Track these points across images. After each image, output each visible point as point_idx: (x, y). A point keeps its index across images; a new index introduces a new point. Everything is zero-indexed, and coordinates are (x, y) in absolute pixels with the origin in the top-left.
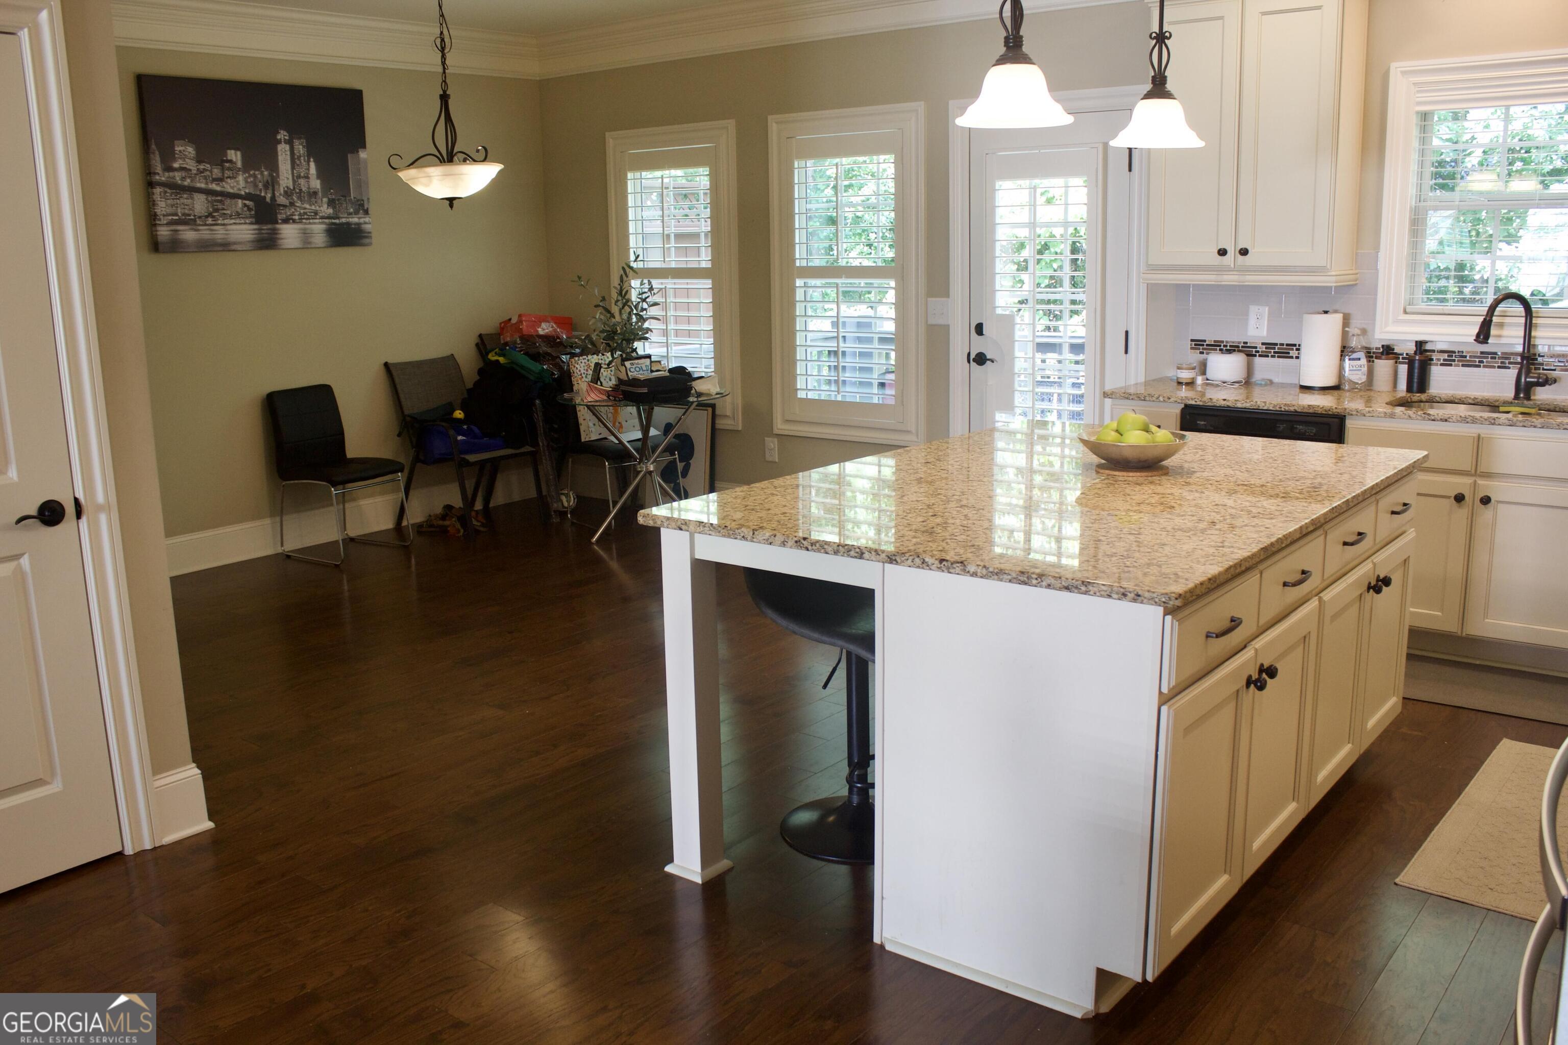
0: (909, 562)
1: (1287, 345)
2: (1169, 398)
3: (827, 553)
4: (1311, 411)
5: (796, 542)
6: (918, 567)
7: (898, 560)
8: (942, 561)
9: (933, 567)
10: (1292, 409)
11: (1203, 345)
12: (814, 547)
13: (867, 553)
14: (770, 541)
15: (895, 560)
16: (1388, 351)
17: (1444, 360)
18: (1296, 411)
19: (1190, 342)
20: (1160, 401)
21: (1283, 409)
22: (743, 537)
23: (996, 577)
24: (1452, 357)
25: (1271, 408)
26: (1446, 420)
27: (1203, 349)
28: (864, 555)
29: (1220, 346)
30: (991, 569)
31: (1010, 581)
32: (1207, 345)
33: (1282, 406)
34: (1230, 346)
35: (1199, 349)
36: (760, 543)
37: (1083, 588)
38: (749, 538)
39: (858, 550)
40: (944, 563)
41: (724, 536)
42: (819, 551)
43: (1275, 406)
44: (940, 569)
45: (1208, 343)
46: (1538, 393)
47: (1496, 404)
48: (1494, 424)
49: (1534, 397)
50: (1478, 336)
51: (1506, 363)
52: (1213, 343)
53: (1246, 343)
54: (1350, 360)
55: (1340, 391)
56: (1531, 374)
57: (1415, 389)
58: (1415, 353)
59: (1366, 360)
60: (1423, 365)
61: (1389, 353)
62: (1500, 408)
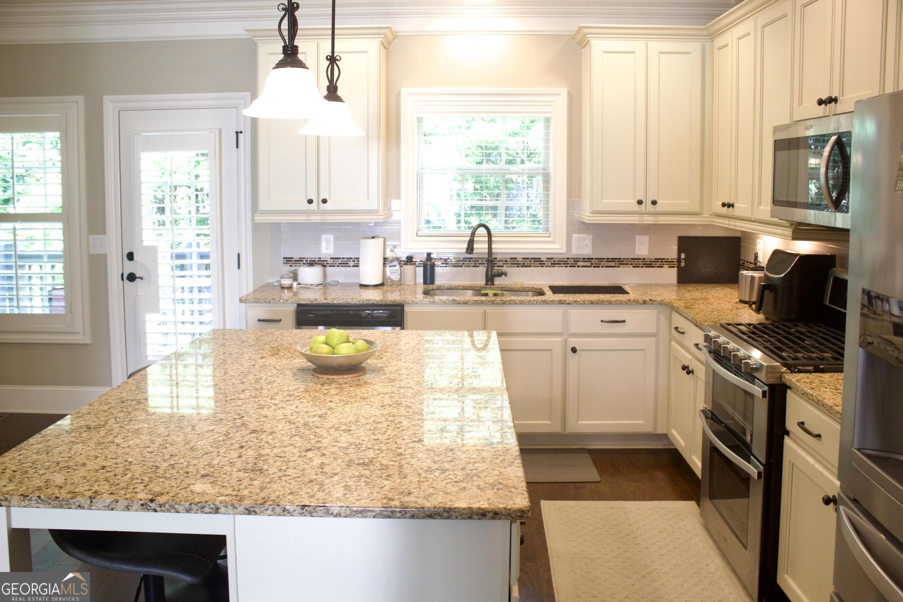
0: (269, 512)
1: (349, 258)
2: (287, 301)
3: (177, 512)
5: (142, 505)
6: (280, 515)
7: (257, 510)
8: (303, 507)
9: (294, 513)
11: (292, 261)
12: (163, 508)
13: (223, 508)
14: (111, 507)
15: (254, 511)
19: (282, 260)
20: (281, 303)
22: (79, 506)
23: (360, 515)
24: (446, 262)
25: (357, 303)
26: (466, 303)
27: (292, 263)
28: (219, 510)
29: (303, 261)
30: (355, 509)
31: (374, 517)
32: (295, 261)
34: (310, 261)
35: (289, 263)
36: (100, 510)
37: (445, 514)
38: (86, 506)
39: (212, 506)
40: (306, 508)
41: (56, 507)
42: (169, 511)
43: (359, 301)
44: (302, 514)
45: (294, 259)
46: (498, 281)
47: (476, 288)
48: (493, 304)
49: (495, 283)
50: (467, 249)
51: (479, 264)
52: (298, 259)
53: (320, 258)
54: (390, 266)
55: (384, 287)
56: (492, 270)
57: (428, 282)
58: (429, 260)
59: (399, 266)
60: (430, 267)
61: (411, 261)
62: (481, 291)
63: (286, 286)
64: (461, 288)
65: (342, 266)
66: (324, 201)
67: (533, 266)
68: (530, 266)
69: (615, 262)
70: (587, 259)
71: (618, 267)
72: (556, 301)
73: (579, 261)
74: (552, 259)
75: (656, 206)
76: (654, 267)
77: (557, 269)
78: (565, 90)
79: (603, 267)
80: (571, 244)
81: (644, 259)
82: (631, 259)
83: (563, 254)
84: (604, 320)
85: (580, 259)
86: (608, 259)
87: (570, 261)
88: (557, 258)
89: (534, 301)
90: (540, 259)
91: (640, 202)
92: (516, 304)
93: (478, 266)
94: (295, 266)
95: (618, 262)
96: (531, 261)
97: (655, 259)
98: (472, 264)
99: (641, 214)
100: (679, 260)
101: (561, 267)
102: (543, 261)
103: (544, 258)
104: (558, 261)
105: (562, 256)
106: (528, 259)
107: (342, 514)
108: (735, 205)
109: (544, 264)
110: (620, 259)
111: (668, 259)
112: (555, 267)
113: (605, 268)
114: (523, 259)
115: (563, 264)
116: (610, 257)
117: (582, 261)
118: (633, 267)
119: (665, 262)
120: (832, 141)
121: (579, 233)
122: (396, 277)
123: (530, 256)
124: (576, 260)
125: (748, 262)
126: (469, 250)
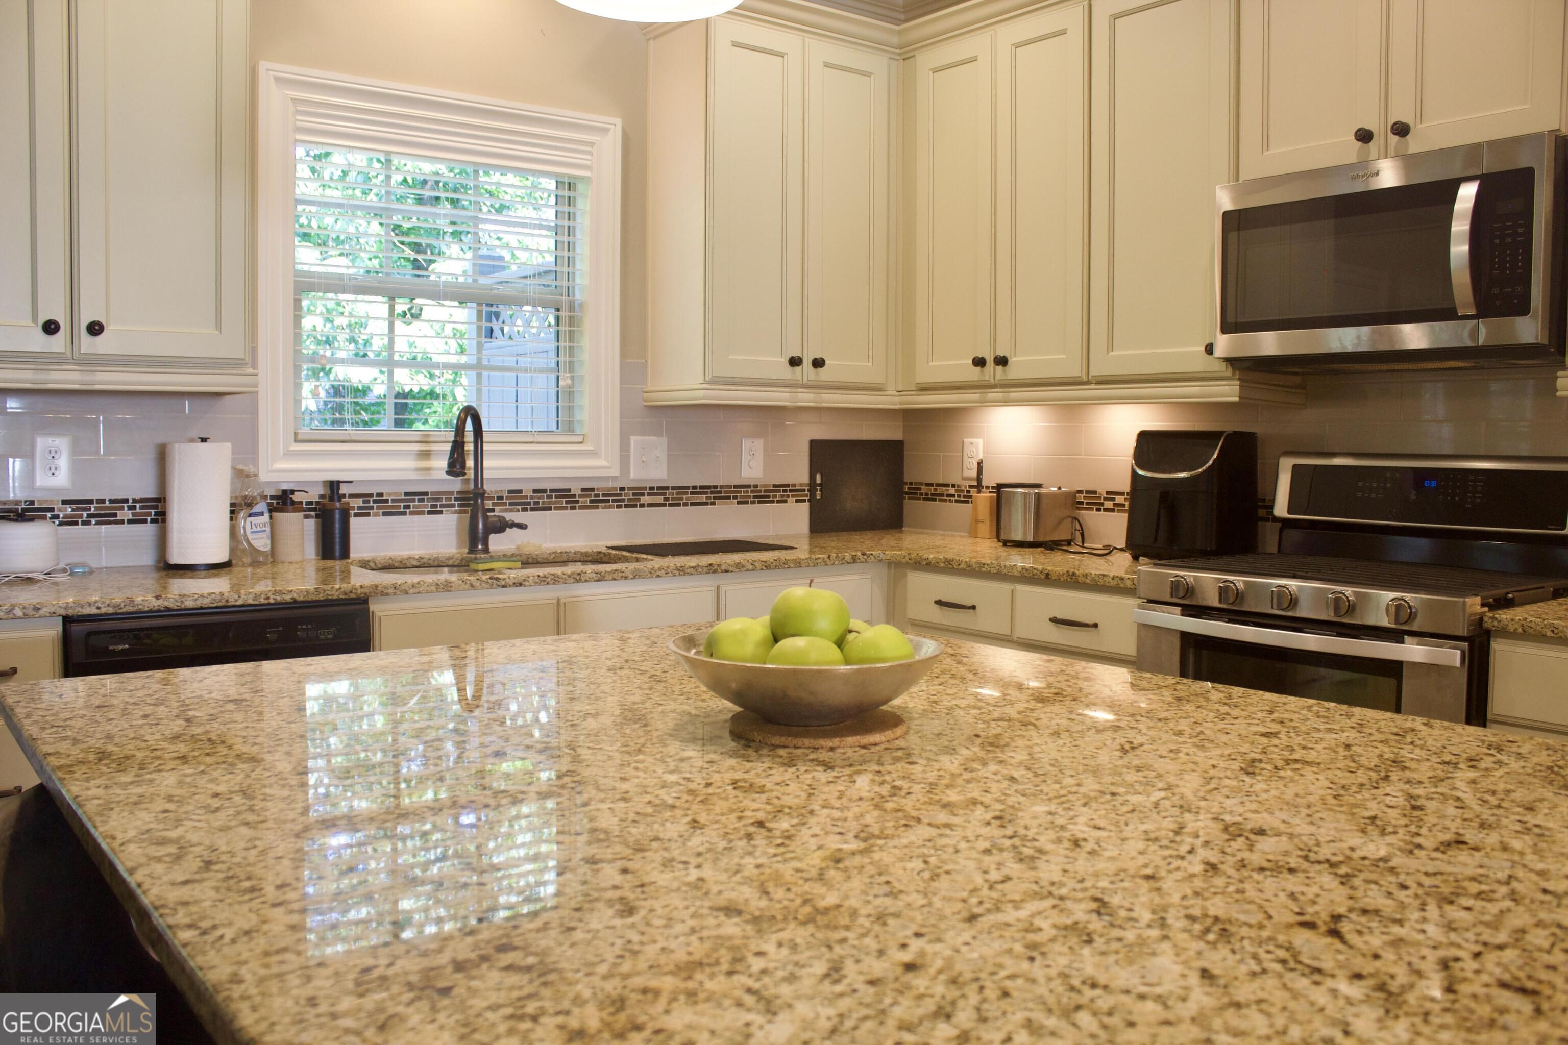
1: (111, 501)
4: (321, 597)
10: (288, 598)
16: (283, 501)
17: (359, 508)
18: (295, 601)
21: (272, 601)
24: (377, 502)
25: (250, 601)
33: (270, 595)
34: (1, 510)
43: (257, 596)
46: (498, 543)
47: (450, 562)
48: (578, 581)
49: (492, 547)
50: (451, 465)
51: (442, 506)
53: (33, 502)
54: (250, 515)
55: (235, 570)
56: (486, 518)
57: (337, 554)
58: (331, 499)
59: (267, 515)
60: (337, 516)
61: (293, 503)
62: (473, 566)
64: (415, 563)
65: (97, 523)
66: (95, 329)
67: (556, 508)
68: (550, 509)
69: (707, 493)
70: (658, 488)
71: (713, 504)
72: (702, 567)
73: (643, 495)
74: (593, 490)
75: (820, 370)
76: (772, 502)
77: (602, 514)
78: (619, 122)
79: (685, 504)
80: (628, 456)
81: (756, 486)
82: (735, 487)
83: (614, 478)
85: (645, 488)
86: (694, 487)
87: (626, 495)
88: (603, 489)
89: (660, 569)
90: (569, 490)
91: (795, 362)
92: (626, 578)
93: (441, 512)
95: (713, 494)
96: (549, 497)
97: (774, 486)
98: (426, 506)
99: (791, 385)
100: (812, 485)
101: (610, 507)
102: (574, 496)
103: (576, 490)
104: (604, 495)
105: (611, 484)
106: (544, 491)
108: (1012, 360)
109: (577, 502)
110: (716, 487)
111: (794, 485)
112: (597, 507)
113: (690, 508)
114: (535, 491)
115: (614, 501)
116: (698, 484)
117: (649, 494)
118: (739, 503)
119: (791, 491)
120: (1468, 193)
121: (643, 433)
122: (262, 543)
123: (548, 486)
124: (638, 492)
125: (932, 485)
126: (456, 466)
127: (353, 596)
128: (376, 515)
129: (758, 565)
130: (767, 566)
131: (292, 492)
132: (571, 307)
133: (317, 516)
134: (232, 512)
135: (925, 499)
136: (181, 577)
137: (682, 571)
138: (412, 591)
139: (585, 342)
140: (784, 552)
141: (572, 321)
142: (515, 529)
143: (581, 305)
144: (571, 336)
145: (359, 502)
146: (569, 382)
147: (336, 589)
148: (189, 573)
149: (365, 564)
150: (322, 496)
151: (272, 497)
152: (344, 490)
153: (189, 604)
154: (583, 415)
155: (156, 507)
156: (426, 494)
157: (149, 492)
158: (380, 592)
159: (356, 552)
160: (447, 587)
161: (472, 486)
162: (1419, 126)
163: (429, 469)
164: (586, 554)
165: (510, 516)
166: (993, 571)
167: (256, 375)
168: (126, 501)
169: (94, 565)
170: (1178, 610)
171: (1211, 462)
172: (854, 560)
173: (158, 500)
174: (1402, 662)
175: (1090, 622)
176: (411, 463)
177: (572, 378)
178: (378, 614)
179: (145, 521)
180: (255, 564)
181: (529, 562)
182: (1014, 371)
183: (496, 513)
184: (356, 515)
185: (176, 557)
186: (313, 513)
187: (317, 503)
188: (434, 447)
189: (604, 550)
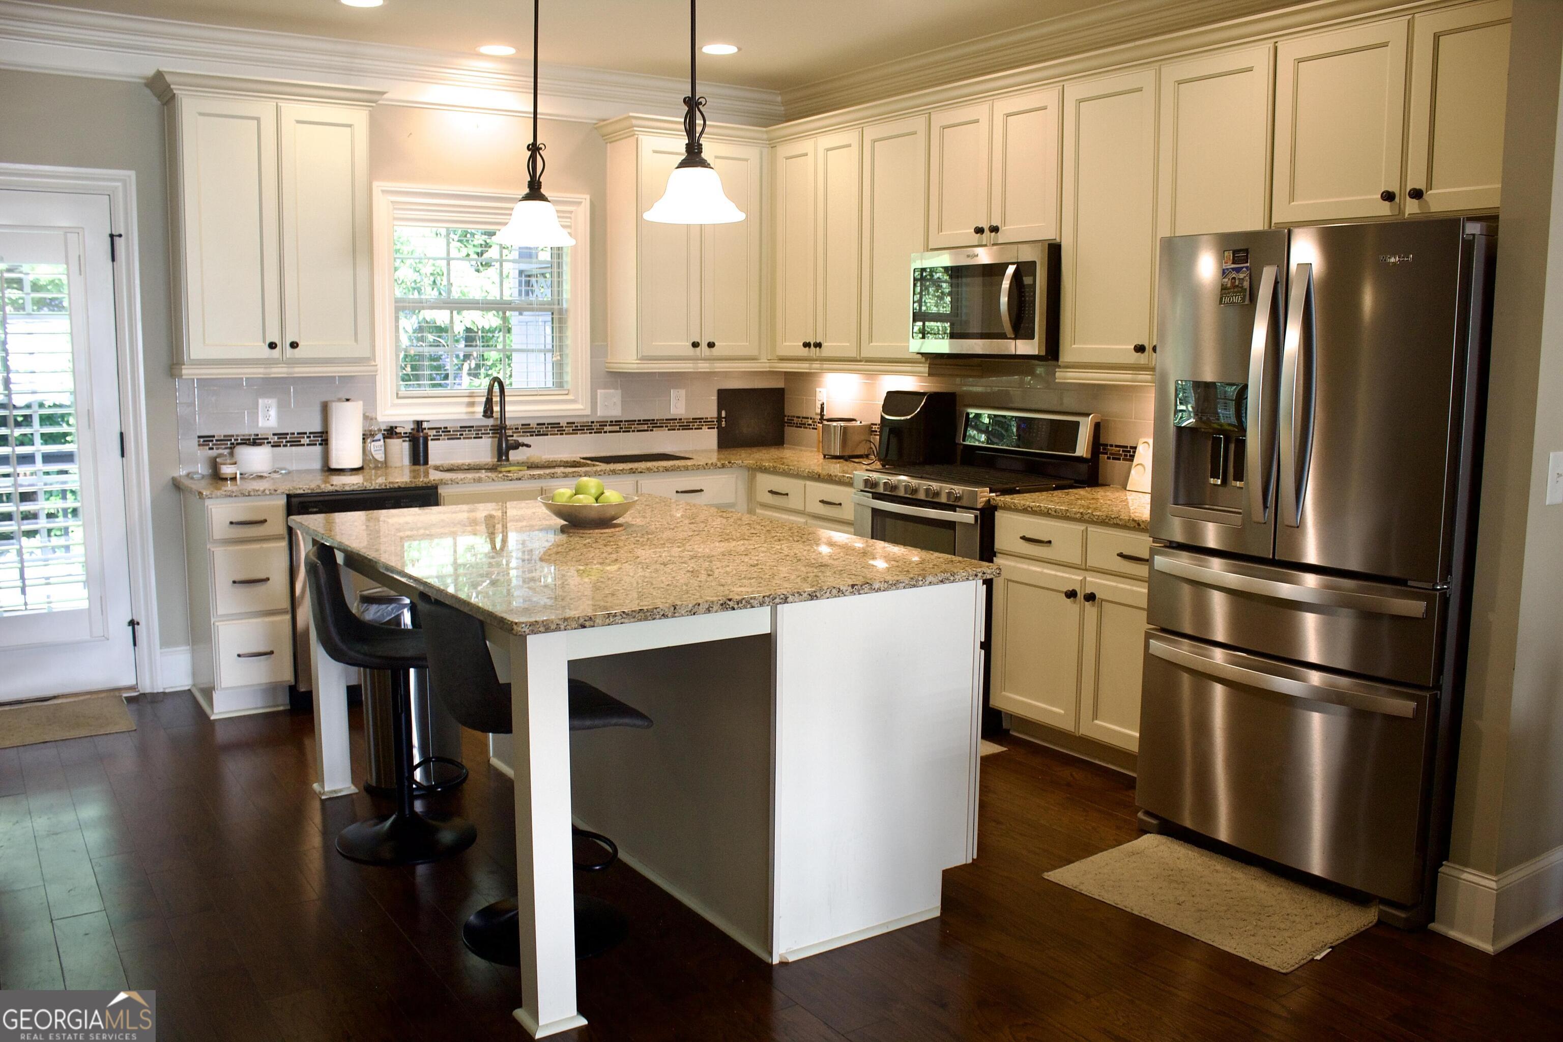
1: (298, 434)
3: (753, 607)
4: (412, 485)
5: (722, 605)
6: (836, 596)
7: (818, 595)
8: (853, 586)
9: (847, 593)
10: (396, 486)
11: (212, 441)
15: (816, 596)
16: (391, 432)
17: (434, 436)
18: (400, 487)
19: (197, 439)
20: (266, 495)
21: (387, 487)
23: (894, 587)
24: (444, 432)
25: (377, 487)
27: (213, 445)
29: (231, 440)
30: (891, 582)
32: (217, 440)
33: (385, 484)
34: (241, 440)
35: (208, 445)
37: (952, 578)
38: (669, 616)
39: (782, 596)
40: (856, 587)
42: (745, 607)
44: (852, 593)
45: (216, 438)
46: (514, 455)
47: (487, 467)
48: (553, 477)
49: (511, 458)
50: (485, 412)
51: (482, 434)
52: (222, 438)
53: (258, 435)
54: (373, 441)
55: (365, 471)
56: (507, 441)
57: (422, 462)
58: (418, 431)
59: (382, 441)
60: (421, 441)
61: (396, 433)
62: (499, 469)
63: (229, 477)
64: (466, 467)
65: (291, 446)
66: (294, 345)
67: (551, 435)
68: (547, 435)
69: (648, 424)
70: (616, 421)
71: (652, 430)
73: (606, 425)
74: (574, 423)
75: (712, 349)
76: (692, 429)
77: (579, 437)
78: (588, 197)
79: (633, 431)
80: (596, 402)
81: (680, 419)
82: (666, 420)
83: (587, 416)
84: (679, 490)
85: (607, 422)
86: (639, 421)
87: (595, 426)
88: (580, 423)
89: (601, 471)
90: (559, 424)
91: (695, 345)
93: (481, 437)
94: (217, 449)
95: (652, 424)
96: (548, 428)
97: (693, 419)
98: (472, 434)
99: (695, 359)
100: (719, 417)
101: (585, 433)
102: (562, 427)
103: (563, 423)
104: (581, 426)
105: (585, 420)
106: (544, 424)
107: (882, 589)
108: (824, 344)
109: (564, 430)
110: (654, 420)
111: (707, 418)
112: (577, 433)
113: (636, 433)
114: (538, 424)
115: (587, 430)
116: (642, 419)
117: (609, 425)
118: (669, 430)
119: (704, 422)
120: (1011, 269)
121: (605, 388)
122: (380, 456)
123: (546, 421)
124: (603, 424)
125: (799, 417)
126: (488, 411)
127: (429, 485)
128: (444, 439)
129: (661, 469)
130: (667, 470)
131: (396, 427)
132: (561, 311)
133: (410, 441)
134: (364, 439)
135: (797, 427)
136: (339, 475)
137: (614, 472)
138: (460, 482)
139: (569, 333)
140: (682, 461)
141: (561, 321)
142: (524, 448)
143: (566, 311)
144: (561, 330)
145: (434, 432)
146: (559, 358)
147: (421, 481)
148: (342, 473)
149: (437, 468)
150: (412, 429)
151: (384, 430)
152: (425, 425)
153: (347, 488)
154: (568, 378)
155: (322, 437)
156: (473, 427)
157: (317, 428)
158: (443, 482)
159: (432, 461)
160: (479, 480)
161: (499, 422)
162: (1004, 228)
163: (473, 413)
164: (567, 462)
165: (521, 440)
166: (795, 473)
167: (376, 365)
168: (306, 433)
169: (290, 468)
170: (870, 495)
171: (919, 409)
172: (723, 466)
173: (322, 433)
174: (955, 522)
175: (837, 503)
176: (464, 409)
177: (561, 355)
178: (443, 494)
179: (316, 444)
180: (376, 468)
181: (532, 466)
182: (825, 352)
183: (514, 438)
184: (432, 440)
185: (334, 465)
186: (407, 439)
187: (410, 433)
188: (477, 399)
189: (578, 459)
